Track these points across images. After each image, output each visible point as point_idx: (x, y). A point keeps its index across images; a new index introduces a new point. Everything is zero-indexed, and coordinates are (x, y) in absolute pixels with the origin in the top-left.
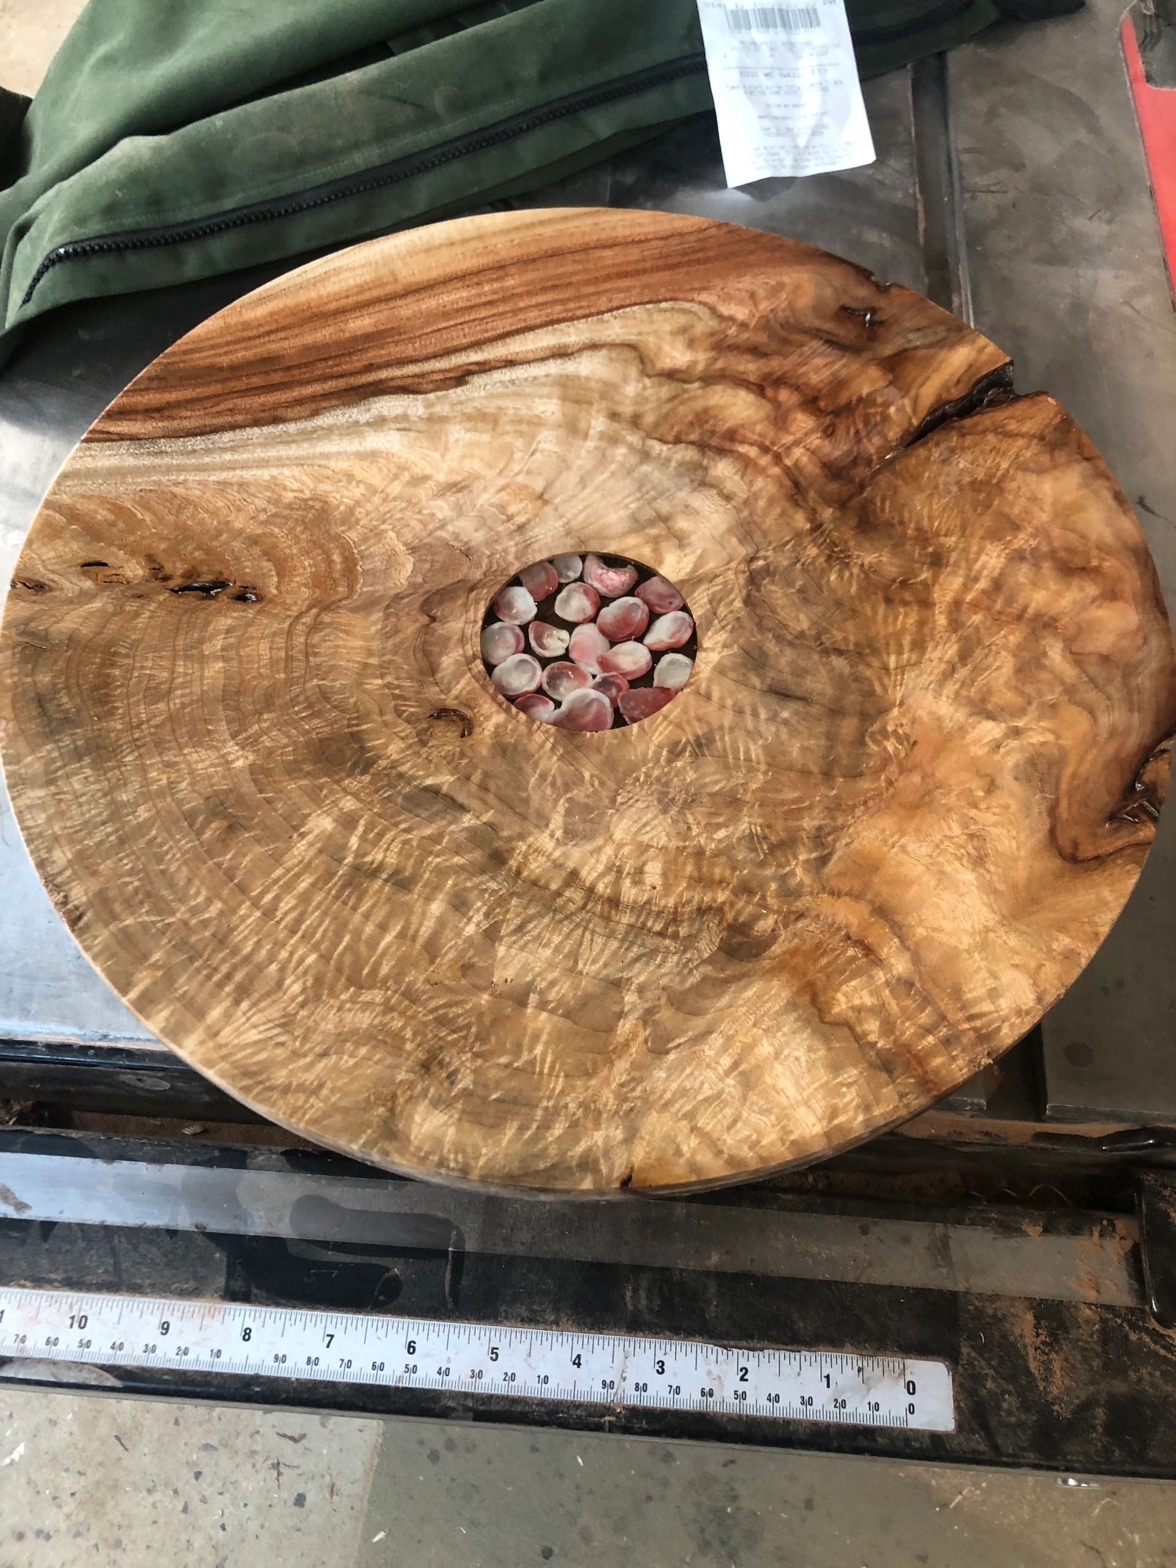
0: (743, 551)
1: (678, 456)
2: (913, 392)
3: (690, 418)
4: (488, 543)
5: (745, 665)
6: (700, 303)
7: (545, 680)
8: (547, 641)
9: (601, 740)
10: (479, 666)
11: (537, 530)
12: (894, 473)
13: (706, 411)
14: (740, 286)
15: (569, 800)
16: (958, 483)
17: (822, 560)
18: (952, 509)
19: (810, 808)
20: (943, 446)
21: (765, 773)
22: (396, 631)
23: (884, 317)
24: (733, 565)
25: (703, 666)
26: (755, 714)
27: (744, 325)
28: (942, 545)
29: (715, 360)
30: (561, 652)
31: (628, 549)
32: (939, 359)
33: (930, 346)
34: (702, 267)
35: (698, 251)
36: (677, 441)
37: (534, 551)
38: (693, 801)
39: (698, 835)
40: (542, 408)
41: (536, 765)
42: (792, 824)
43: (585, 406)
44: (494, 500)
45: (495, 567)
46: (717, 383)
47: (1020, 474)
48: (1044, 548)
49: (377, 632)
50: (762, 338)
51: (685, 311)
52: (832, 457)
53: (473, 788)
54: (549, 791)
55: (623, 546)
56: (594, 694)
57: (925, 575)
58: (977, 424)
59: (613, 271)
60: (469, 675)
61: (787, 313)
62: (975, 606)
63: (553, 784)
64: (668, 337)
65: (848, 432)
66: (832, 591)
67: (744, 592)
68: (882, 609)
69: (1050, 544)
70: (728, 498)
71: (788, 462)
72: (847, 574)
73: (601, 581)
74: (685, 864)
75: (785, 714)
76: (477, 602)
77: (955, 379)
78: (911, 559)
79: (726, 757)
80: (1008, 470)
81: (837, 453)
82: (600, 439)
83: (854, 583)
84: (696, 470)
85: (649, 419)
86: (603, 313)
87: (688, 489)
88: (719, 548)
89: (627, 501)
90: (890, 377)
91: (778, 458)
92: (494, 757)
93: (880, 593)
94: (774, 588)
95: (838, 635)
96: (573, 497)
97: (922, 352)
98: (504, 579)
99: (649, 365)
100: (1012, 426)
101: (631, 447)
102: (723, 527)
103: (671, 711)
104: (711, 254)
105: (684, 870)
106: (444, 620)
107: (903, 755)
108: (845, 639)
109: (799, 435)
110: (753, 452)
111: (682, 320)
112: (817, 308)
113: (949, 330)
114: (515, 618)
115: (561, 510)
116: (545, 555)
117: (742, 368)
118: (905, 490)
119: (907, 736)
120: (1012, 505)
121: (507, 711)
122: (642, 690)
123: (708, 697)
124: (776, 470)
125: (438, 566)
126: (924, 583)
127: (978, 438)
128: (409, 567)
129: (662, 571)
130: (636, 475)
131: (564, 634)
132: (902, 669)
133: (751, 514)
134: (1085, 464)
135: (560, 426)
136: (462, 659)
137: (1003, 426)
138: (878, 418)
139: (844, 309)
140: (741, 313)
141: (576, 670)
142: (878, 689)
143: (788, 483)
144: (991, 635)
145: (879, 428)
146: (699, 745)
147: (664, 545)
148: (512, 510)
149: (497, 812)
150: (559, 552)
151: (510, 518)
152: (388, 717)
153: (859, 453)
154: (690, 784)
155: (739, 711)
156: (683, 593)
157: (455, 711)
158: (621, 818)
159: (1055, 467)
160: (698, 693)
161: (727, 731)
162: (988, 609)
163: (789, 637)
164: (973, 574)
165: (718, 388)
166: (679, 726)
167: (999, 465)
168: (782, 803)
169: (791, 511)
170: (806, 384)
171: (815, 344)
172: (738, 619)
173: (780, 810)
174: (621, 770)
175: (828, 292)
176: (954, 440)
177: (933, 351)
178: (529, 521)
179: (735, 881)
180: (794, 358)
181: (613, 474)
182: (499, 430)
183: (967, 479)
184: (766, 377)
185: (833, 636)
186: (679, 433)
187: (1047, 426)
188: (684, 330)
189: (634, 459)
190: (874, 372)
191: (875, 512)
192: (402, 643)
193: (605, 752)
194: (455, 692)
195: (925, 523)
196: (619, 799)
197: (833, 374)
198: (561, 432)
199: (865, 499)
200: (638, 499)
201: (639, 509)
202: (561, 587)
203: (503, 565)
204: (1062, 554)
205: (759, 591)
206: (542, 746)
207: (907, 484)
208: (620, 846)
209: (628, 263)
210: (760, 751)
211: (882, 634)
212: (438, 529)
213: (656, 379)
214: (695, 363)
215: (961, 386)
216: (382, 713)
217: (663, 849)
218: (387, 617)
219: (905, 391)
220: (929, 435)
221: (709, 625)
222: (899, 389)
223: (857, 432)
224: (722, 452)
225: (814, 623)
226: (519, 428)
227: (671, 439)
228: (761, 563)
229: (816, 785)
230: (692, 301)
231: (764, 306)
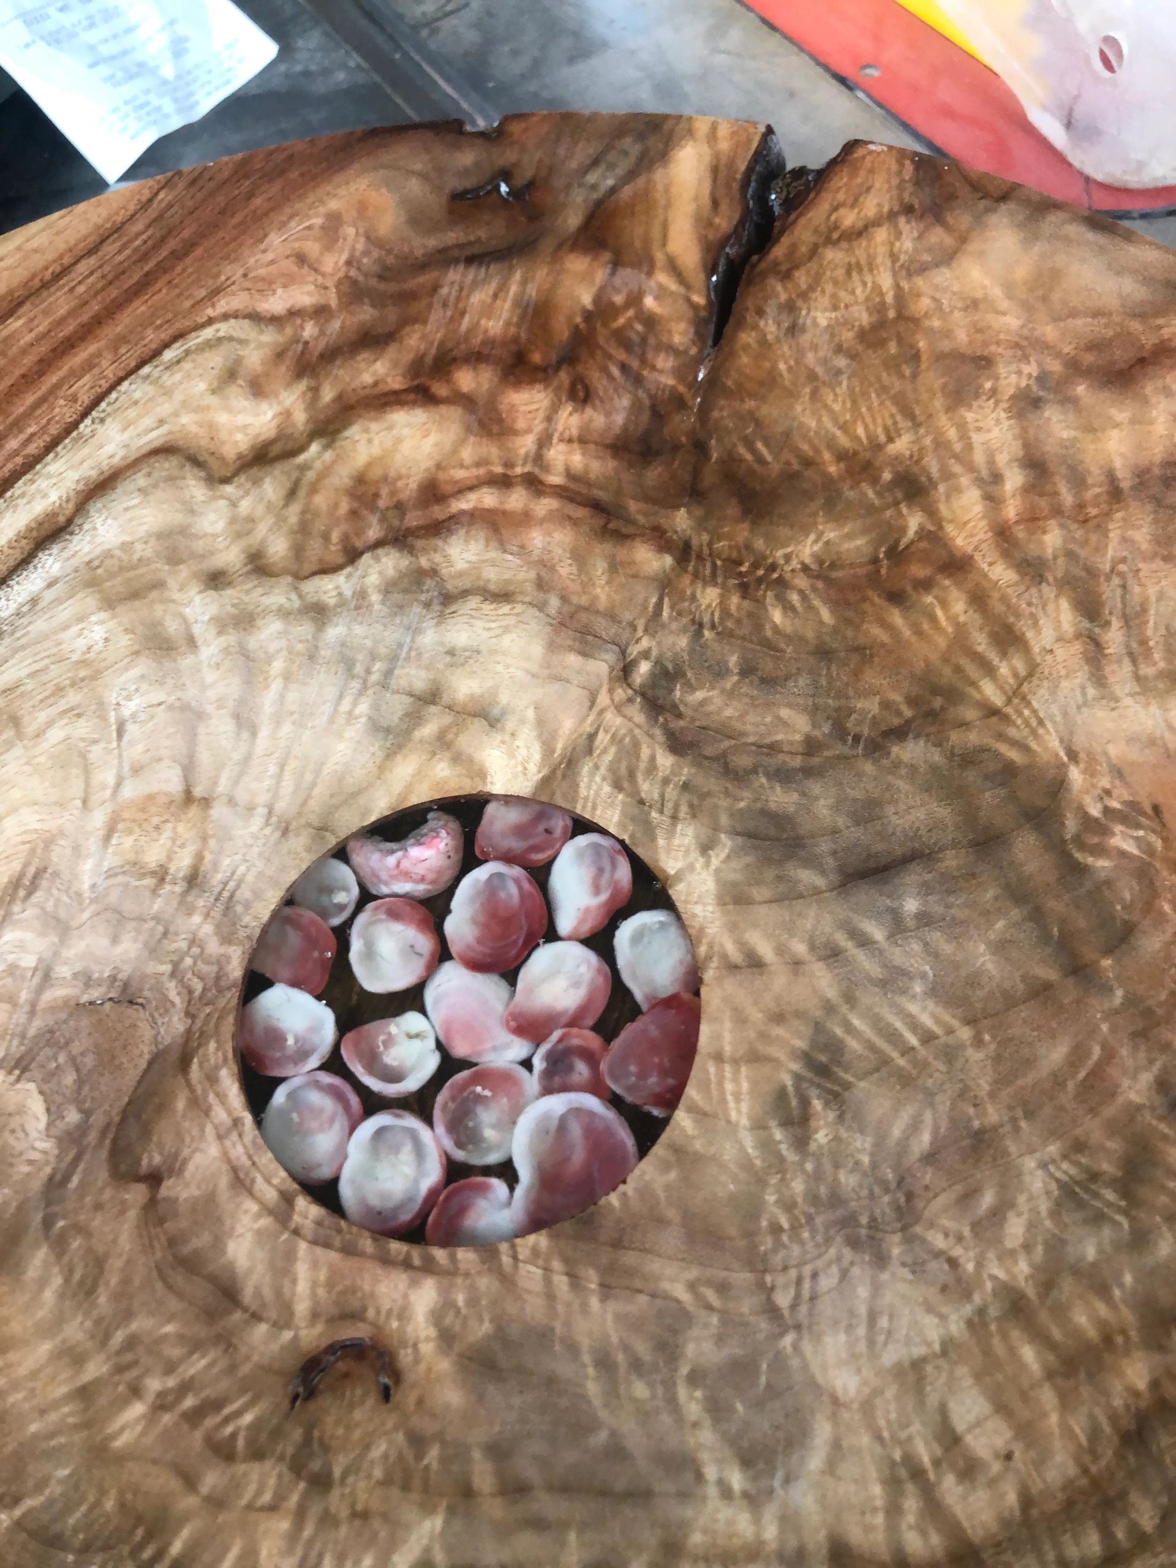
0: (600, 667)
1: (373, 579)
2: (659, 257)
3: (344, 506)
4: (153, 951)
5: (768, 861)
6: (225, 317)
7: (448, 1144)
8: (391, 1058)
9: (645, 1192)
10: (307, 1211)
11: (226, 862)
12: (728, 394)
13: (360, 480)
14: (270, 256)
15: (695, 1378)
16: (839, 349)
17: (735, 600)
18: (865, 394)
19: (1109, 1055)
20: (771, 309)
21: (978, 1042)
22: (98, 1263)
23: (528, 174)
24: (603, 699)
25: (698, 910)
26: (864, 941)
27: (320, 312)
28: (897, 458)
29: (315, 390)
30: (431, 1063)
31: (409, 788)
32: (660, 187)
33: (632, 175)
34: (188, 261)
35: (163, 240)
36: (352, 556)
37: (247, 906)
38: (910, 1196)
39: (980, 1265)
40: (81, 644)
41: (573, 1349)
42: (1109, 1111)
43: (154, 594)
44: (111, 860)
45: (198, 986)
46: (346, 424)
47: (920, 282)
48: (1055, 367)
49: (61, 1296)
50: (366, 314)
51: (210, 345)
52: (617, 430)
53: (494, 1508)
54: (640, 1390)
55: (397, 787)
56: (557, 1104)
57: (914, 521)
58: (794, 247)
59: (43, 349)
60: (303, 1246)
61: (376, 253)
62: (1032, 519)
63: (637, 1366)
64: (213, 400)
65: (611, 377)
66: (794, 639)
67: (658, 732)
68: (896, 617)
69: (1058, 354)
70: (503, 596)
71: (555, 479)
72: (795, 598)
73: (407, 876)
74: (1012, 1351)
75: (911, 905)
76: (212, 1079)
77: (706, 200)
78: (871, 510)
79: (886, 1061)
80: (897, 286)
81: (619, 419)
82: (220, 633)
83: (817, 602)
84: (419, 583)
85: (278, 548)
86: (75, 425)
87: (429, 623)
88: (556, 686)
89: (345, 705)
90: (607, 256)
91: (534, 484)
92: (481, 1398)
93: (870, 593)
94: (700, 695)
95: (870, 706)
96: (247, 759)
97: (627, 192)
98: (232, 997)
99: (213, 463)
100: (849, 219)
101: (284, 614)
102: (537, 649)
103: (717, 1037)
104: (186, 233)
105: (1022, 1366)
106: (174, 1167)
107: (1159, 844)
108: (886, 705)
109: (539, 427)
110: (488, 498)
111: (216, 360)
112: (417, 219)
113: (641, 137)
114: (303, 1054)
115: (242, 796)
116: (273, 898)
117: (367, 378)
118: (769, 411)
119: (1133, 805)
120: (947, 334)
121: (429, 1268)
122: (629, 1032)
123: (755, 963)
124: (546, 505)
125: (89, 1061)
126: (923, 534)
127: (813, 266)
128: (37, 1106)
129: (497, 786)
130: (326, 653)
131: (412, 1020)
132: (1017, 694)
133: (564, 599)
134: (1004, 207)
135: (137, 653)
136: (265, 1222)
137: (836, 227)
138: (639, 327)
139: (457, 197)
140: (304, 296)
141: (484, 1076)
142: (1013, 755)
143: (580, 512)
144: (1100, 549)
145: (652, 341)
146: (823, 1071)
147: (463, 742)
148: (153, 856)
149: (583, 1527)
150: (293, 876)
151: (161, 875)
152: (211, 1480)
153: (653, 397)
154: (874, 1166)
155: (832, 955)
156: (560, 801)
157: (331, 1349)
158: (817, 1339)
159: (963, 239)
160: (732, 968)
161: (844, 1009)
162: (1057, 511)
163: (797, 762)
164: (985, 473)
165: (354, 432)
166: (754, 1058)
167: (877, 288)
168: (1058, 1081)
169: (622, 553)
170: (490, 342)
171: (454, 275)
172: (686, 787)
173: (1067, 1097)
174: (733, 1231)
175: (415, 187)
176: (781, 292)
177: (641, 181)
178: (199, 857)
179: (1128, 1317)
180: (437, 317)
181: (287, 677)
182: (30, 729)
183: (848, 336)
184: (416, 368)
185: (863, 712)
186: (345, 539)
187: (900, 188)
188: (231, 375)
189: (304, 629)
190: (577, 264)
191: (751, 472)
192: (126, 1281)
193: (672, 1214)
194: (302, 1308)
195: (844, 441)
196: (783, 1300)
197: (517, 303)
198: (143, 666)
199: (721, 461)
200: (362, 692)
201: (376, 707)
202: (342, 935)
203: (210, 970)
204: (1089, 358)
205: (680, 716)
206: (550, 1296)
207: (763, 399)
208: (867, 1407)
209: (61, 322)
210: (931, 1004)
211: (934, 657)
212: (40, 990)
213: (242, 478)
214: (287, 414)
215: (724, 207)
216: (190, 1482)
217: (948, 1347)
218: (60, 1245)
219: (645, 263)
220: (736, 307)
221: (649, 829)
222: (636, 265)
223: (624, 368)
224: (438, 529)
225: (814, 711)
226: (63, 705)
227: (340, 559)
228: (644, 667)
229: (1078, 1001)
230: (210, 321)
231: (333, 263)
